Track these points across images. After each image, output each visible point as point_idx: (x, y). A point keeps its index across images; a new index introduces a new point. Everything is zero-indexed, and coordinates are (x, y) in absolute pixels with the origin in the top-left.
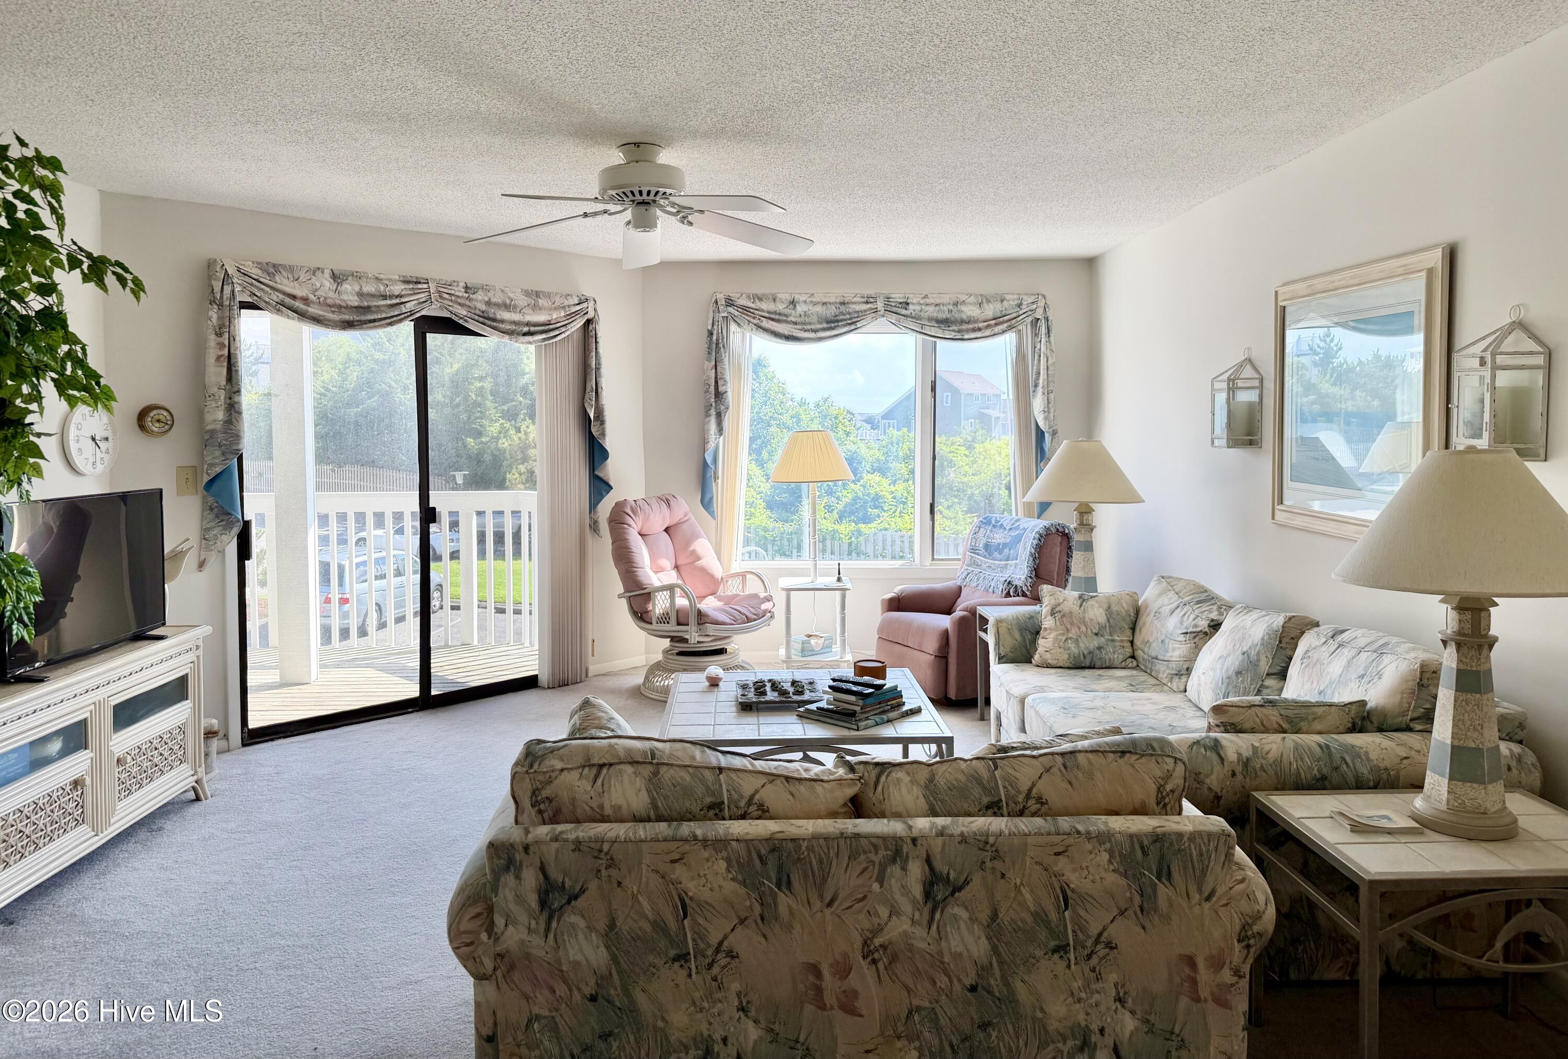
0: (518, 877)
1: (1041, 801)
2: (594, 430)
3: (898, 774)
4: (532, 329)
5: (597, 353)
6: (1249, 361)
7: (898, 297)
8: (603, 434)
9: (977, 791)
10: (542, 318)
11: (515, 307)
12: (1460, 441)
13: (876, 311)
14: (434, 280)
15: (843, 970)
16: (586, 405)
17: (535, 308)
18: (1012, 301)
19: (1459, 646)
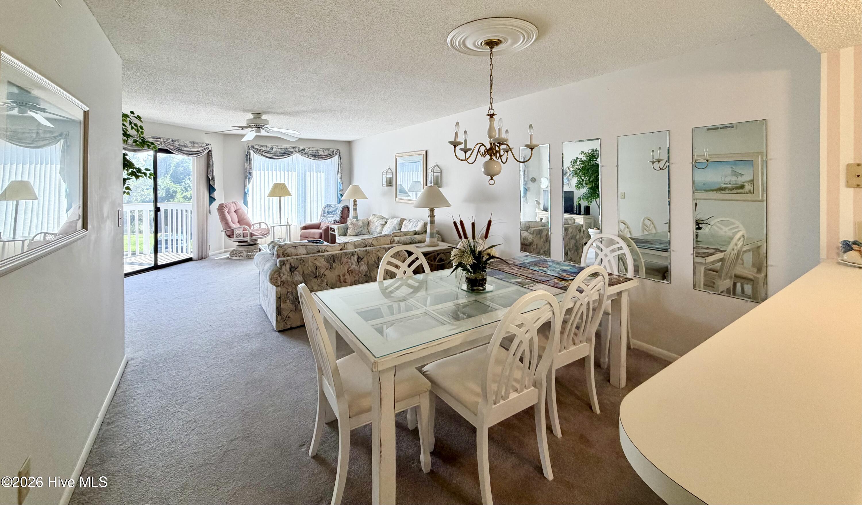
0: (285, 266)
1: (373, 245)
2: (211, 183)
3: (348, 244)
4: (193, 153)
5: (212, 160)
6: (390, 168)
7: (302, 148)
8: (214, 184)
9: (363, 244)
10: (196, 150)
11: (187, 146)
12: (429, 185)
13: (296, 151)
14: (162, 138)
15: (344, 275)
16: (209, 176)
17: (194, 147)
18: (331, 150)
19: (430, 216)
